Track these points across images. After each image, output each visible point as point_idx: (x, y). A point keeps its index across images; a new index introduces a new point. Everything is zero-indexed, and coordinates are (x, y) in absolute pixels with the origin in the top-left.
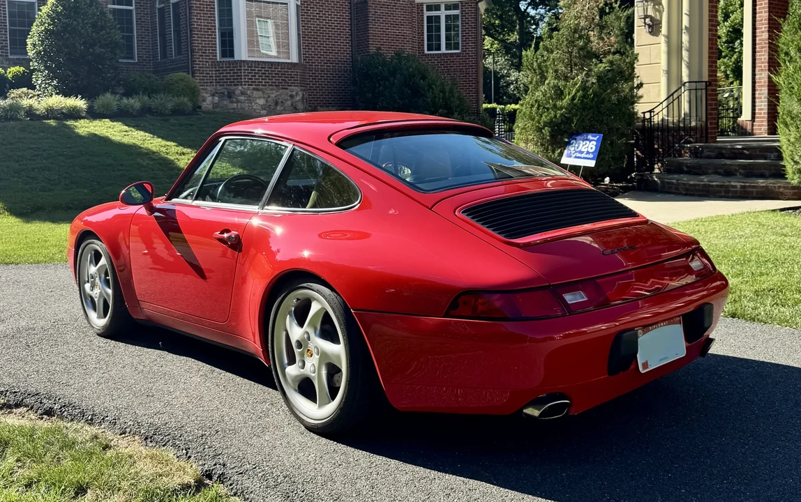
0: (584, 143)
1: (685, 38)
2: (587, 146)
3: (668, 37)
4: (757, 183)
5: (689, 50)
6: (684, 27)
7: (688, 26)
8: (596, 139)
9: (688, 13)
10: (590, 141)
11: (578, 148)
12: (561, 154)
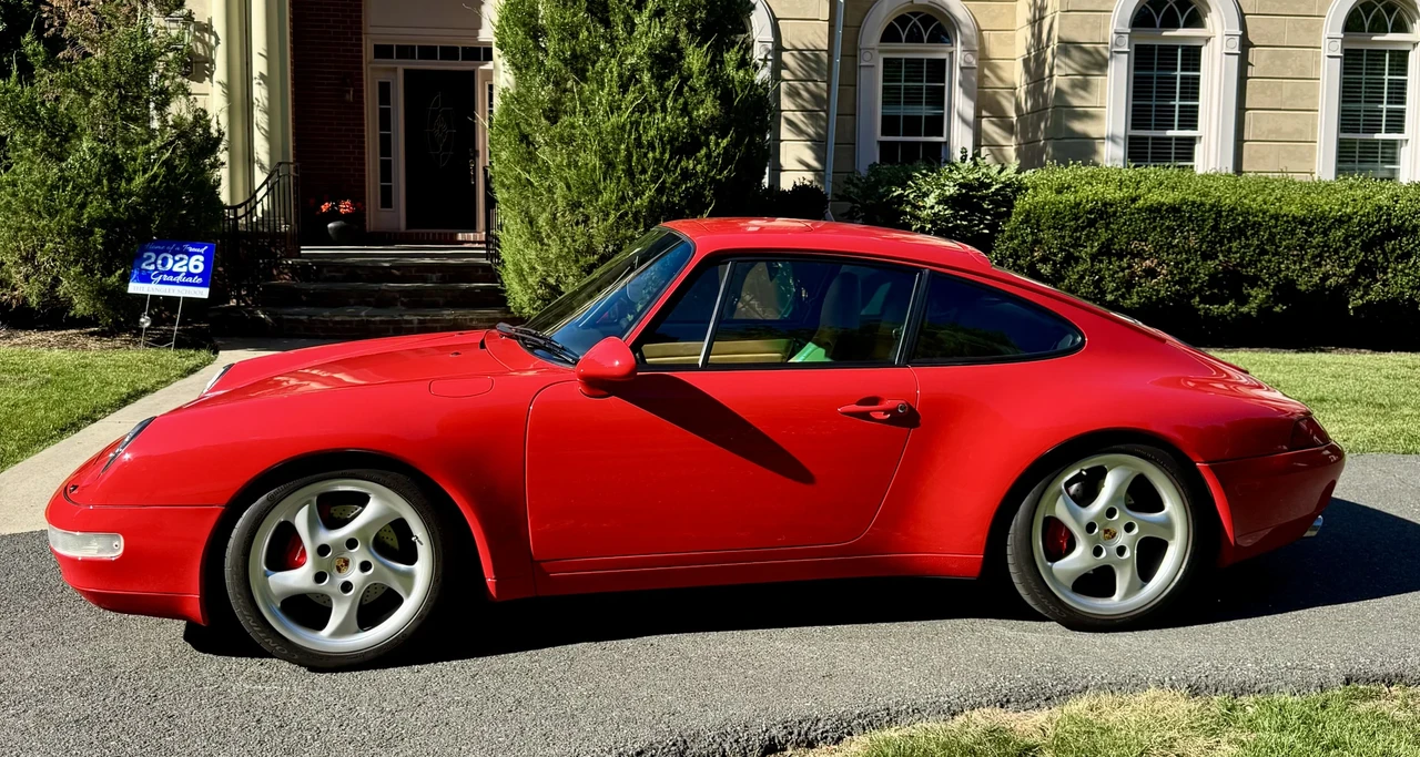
0: (177, 258)
1: (259, 93)
2: (185, 262)
3: (228, 88)
4: (442, 315)
5: (269, 112)
6: (255, 74)
7: (265, 73)
8: (202, 251)
9: (265, 54)
10: (190, 255)
11: (164, 265)
12: (125, 279)
